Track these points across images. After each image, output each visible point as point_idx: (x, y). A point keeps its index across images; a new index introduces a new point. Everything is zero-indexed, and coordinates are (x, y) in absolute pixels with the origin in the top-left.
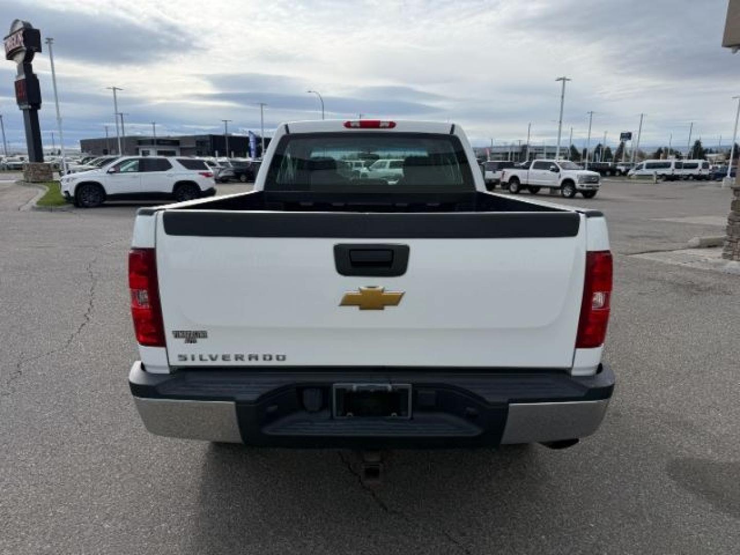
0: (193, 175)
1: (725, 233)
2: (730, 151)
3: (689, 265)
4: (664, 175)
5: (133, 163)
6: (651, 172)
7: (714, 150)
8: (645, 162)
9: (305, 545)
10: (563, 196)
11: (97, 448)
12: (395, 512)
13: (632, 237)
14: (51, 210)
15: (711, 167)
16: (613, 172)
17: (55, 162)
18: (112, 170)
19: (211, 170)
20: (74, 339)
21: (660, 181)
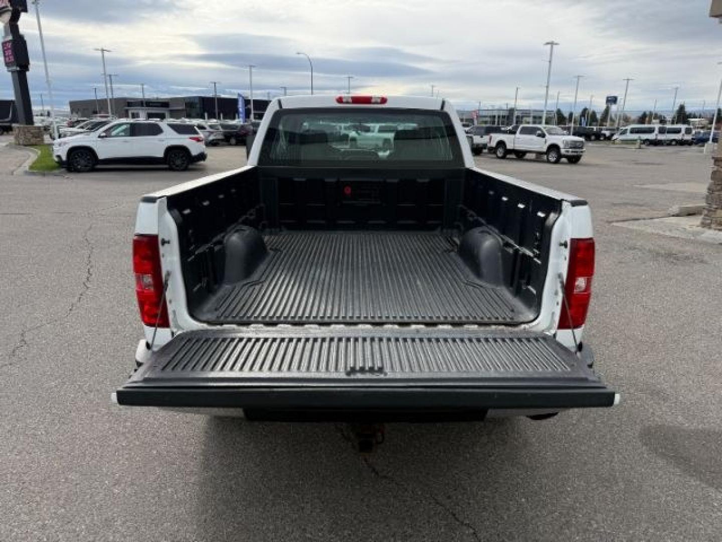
0: (184, 140)
1: (704, 200)
2: (713, 116)
3: (668, 233)
4: (647, 140)
5: (124, 127)
6: (635, 136)
7: (697, 114)
8: (629, 127)
9: (303, 509)
10: (548, 162)
11: (103, 416)
12: (385, 477)
13: (615, 205)
14: (44, 175)
15: (694, 132)
16: (598, 136)
17: (45, 124)
18: (104, 134)
19: (201, 135)
20: (74, 308)
21: (643, 146)
